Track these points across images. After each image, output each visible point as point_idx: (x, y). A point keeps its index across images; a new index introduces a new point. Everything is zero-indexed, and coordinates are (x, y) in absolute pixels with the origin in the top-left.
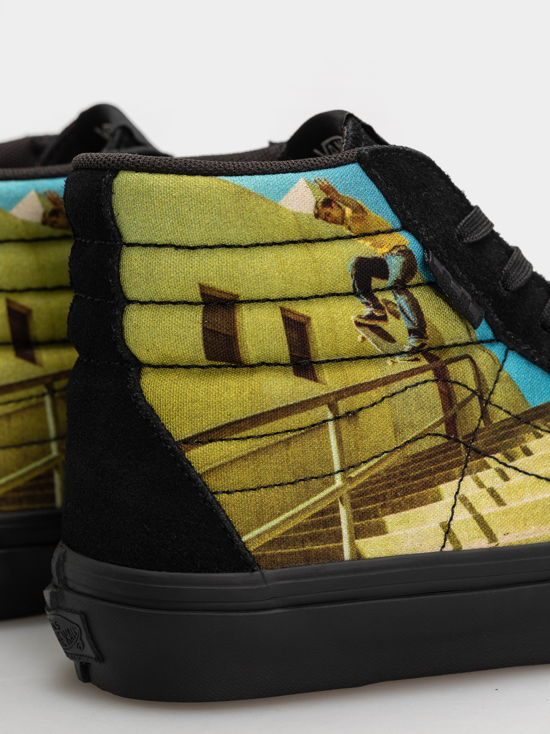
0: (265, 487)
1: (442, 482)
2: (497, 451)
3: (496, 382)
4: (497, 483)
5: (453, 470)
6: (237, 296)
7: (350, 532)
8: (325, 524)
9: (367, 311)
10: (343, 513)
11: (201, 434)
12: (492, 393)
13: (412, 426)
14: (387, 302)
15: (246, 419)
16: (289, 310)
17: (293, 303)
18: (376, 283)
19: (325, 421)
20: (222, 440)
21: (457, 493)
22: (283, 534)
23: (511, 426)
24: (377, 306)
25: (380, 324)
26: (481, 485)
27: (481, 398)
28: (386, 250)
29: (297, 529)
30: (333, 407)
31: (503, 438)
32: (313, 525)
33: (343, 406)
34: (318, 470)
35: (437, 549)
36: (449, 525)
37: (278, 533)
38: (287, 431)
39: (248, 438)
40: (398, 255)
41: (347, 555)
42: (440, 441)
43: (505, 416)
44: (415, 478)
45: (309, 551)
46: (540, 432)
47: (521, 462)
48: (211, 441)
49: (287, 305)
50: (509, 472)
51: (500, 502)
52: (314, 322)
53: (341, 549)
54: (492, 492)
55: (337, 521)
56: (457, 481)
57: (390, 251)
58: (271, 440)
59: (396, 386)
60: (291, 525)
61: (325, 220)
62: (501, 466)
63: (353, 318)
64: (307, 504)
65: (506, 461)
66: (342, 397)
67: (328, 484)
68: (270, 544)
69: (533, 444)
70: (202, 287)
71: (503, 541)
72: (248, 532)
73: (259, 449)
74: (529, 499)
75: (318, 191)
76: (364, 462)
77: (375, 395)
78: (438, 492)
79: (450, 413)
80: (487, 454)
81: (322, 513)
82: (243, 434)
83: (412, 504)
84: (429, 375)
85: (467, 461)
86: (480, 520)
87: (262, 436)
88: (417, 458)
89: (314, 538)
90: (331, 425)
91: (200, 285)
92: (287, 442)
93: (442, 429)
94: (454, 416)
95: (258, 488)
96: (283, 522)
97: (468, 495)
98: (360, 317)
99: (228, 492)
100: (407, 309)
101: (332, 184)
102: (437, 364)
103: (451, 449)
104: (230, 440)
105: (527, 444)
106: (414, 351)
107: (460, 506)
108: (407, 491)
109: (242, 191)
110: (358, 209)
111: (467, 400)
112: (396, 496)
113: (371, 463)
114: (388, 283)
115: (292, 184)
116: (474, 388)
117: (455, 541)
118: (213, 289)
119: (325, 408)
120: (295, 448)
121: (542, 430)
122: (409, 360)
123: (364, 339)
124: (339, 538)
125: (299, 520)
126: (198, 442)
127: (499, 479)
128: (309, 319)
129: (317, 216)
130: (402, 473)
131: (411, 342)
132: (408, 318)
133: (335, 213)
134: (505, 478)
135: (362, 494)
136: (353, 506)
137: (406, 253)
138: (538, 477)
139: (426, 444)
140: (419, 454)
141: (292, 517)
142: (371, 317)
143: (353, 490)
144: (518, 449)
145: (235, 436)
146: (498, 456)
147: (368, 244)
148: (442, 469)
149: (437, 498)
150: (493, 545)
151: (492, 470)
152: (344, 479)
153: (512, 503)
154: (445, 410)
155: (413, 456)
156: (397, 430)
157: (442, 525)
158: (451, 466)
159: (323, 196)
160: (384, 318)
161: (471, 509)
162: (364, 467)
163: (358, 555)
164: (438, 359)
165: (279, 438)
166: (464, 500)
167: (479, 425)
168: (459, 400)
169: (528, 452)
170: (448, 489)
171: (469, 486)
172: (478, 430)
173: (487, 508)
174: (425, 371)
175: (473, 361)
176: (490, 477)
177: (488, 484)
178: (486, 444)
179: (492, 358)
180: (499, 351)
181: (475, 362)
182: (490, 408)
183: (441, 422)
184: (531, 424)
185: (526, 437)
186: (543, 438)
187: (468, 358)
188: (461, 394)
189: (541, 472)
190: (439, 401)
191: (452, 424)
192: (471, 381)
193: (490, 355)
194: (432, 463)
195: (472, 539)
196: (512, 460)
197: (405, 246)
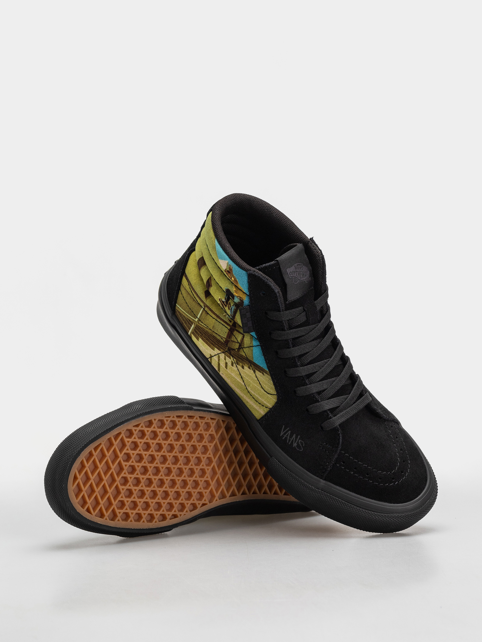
1: (216, 348)
3: (248, 347)
4: (229, 364)
5: (221, 349)
7: (192, 331)
8: (189, 323)
9: (224, 300)
10: (193, 326)
12: (245, 348)
19: (202, 307)
20: (187, 282)
21: (218, 354)
22: (182, 314)
23: (244, 358)
24: (227, 302)
25: (224, 306)
26: (225, 359)
27: (240, 345)
28: (236, 295)
29: (184, 317)
31: (240, 358)
32: (187, 320)
34: (195, 313)
35: (207, 356)
36: (212, 357)
37: (181, 312)
38: (195, 298)
39: (190, 289)
40: (239, 299)
41: (189, 333)
42: (222, 341)
43: (244, 355)
44: (211, 340)
45: (184, 323)
46: (251, 368)
47: (240, 367)
49: (212, 278)
50: (234, 365)
51: (226, 367)
52: (212, 288)
53: (189, 331)
54: (226, 363)
55: (191, 326)
56: (221, 352)
57: (238, 296)
58: (192, 296)
59: (219, 320)
60: (184, 314)
61: (226, 274)
62: (234, 362)
64: (189, 315)
65: (236, 363)
66: (207, 308)
67: (194, 318)
68: (179, 312)
69: (246, 368)
71: (221, 374)
72: (178, 304)
74: (233, 375)
75: (228, 267)
77: (213, 316)
78: (214, 348)
79: (228, 339)
80: (232, 356)
81: (190, 321)
83: (207, 343)
84: (229, 328)
85: (226, 352)
86: (219, 364)
87: (192, 293)
88: (214, 337)
89: (186, 323)
90: (202, 309)
92: (195, 301)
93: (225, 340)
94: (229, 341)
95: (185, 300)
96: (184, 312)
97: (221, 357)
98: (221, 299)
99: (181, 293)
100: (232, 310)
101: (233, 269)
102: (233, 327)
103: (224, 345)
105: (244, 366)
106: (232, 319)
107: (217, 357)
108: (207, 339)
110: (236, 281)
111: (235, 342)
112: (205, 338)
113: (205, 326)
114: (234, 301)
116: (239, 342)
117: (211, 361)
120: (195, 303)
121: (252, 368)
122: (228, 319)
124: (190, 329)
126: (186, 276)
127: (231, 363)
128: (211, 286)
129: (225, 271)
130: (209, 335)
131: (231, 317)
132: (231, 312)
133: (229, 276)
134: (232, 365)
135: (199, 328)
136: (196, 328)
137: (242, 301)
138: (240, 374)
139: (218, 338)
140: (215, 337)
142: (223, 302)
143: (198, 325)
144: (241, 364)
145: (190, 286)
146: (235, 359)
147: (234, 289)
148: (218, 346)
150: (218, 371)
151: (231, 360)
152: (198, 321)
153: (229, 371)
154: (227, 337)
157: (211, 355)
158: (221, 348)
159: (228, 270)
160: (226, 306)
161: (219, 360)
162: (203, 324)
163: (191, 336)
164: (235, 327)
166: (219, 357)
167: (236, 349)
168: (232, 339)
170: (217, 351)
171: (222, 356)
172: (234, 350)
173: (222, 365)
174: (229, 326)
175: (244, 337)
176: (229, 361)
177: (227, 361)
178: (234, 354)
179: (251, 342)
180: (255, 343)
181: (244, 338)
182: (241, 350)
183: (225, 338)
184: (250, 364)
185: (246, 364)
186: (250, 370)
187: (243, 335)
188: (233, 339)
189: (242, 375)
190: (226, 334)
191: (227, 342)
192: (239, 339)
193: (251, 341)
194: (217, 342)
195: (215, 365)
196: (238, 364)
197: (243, 299)
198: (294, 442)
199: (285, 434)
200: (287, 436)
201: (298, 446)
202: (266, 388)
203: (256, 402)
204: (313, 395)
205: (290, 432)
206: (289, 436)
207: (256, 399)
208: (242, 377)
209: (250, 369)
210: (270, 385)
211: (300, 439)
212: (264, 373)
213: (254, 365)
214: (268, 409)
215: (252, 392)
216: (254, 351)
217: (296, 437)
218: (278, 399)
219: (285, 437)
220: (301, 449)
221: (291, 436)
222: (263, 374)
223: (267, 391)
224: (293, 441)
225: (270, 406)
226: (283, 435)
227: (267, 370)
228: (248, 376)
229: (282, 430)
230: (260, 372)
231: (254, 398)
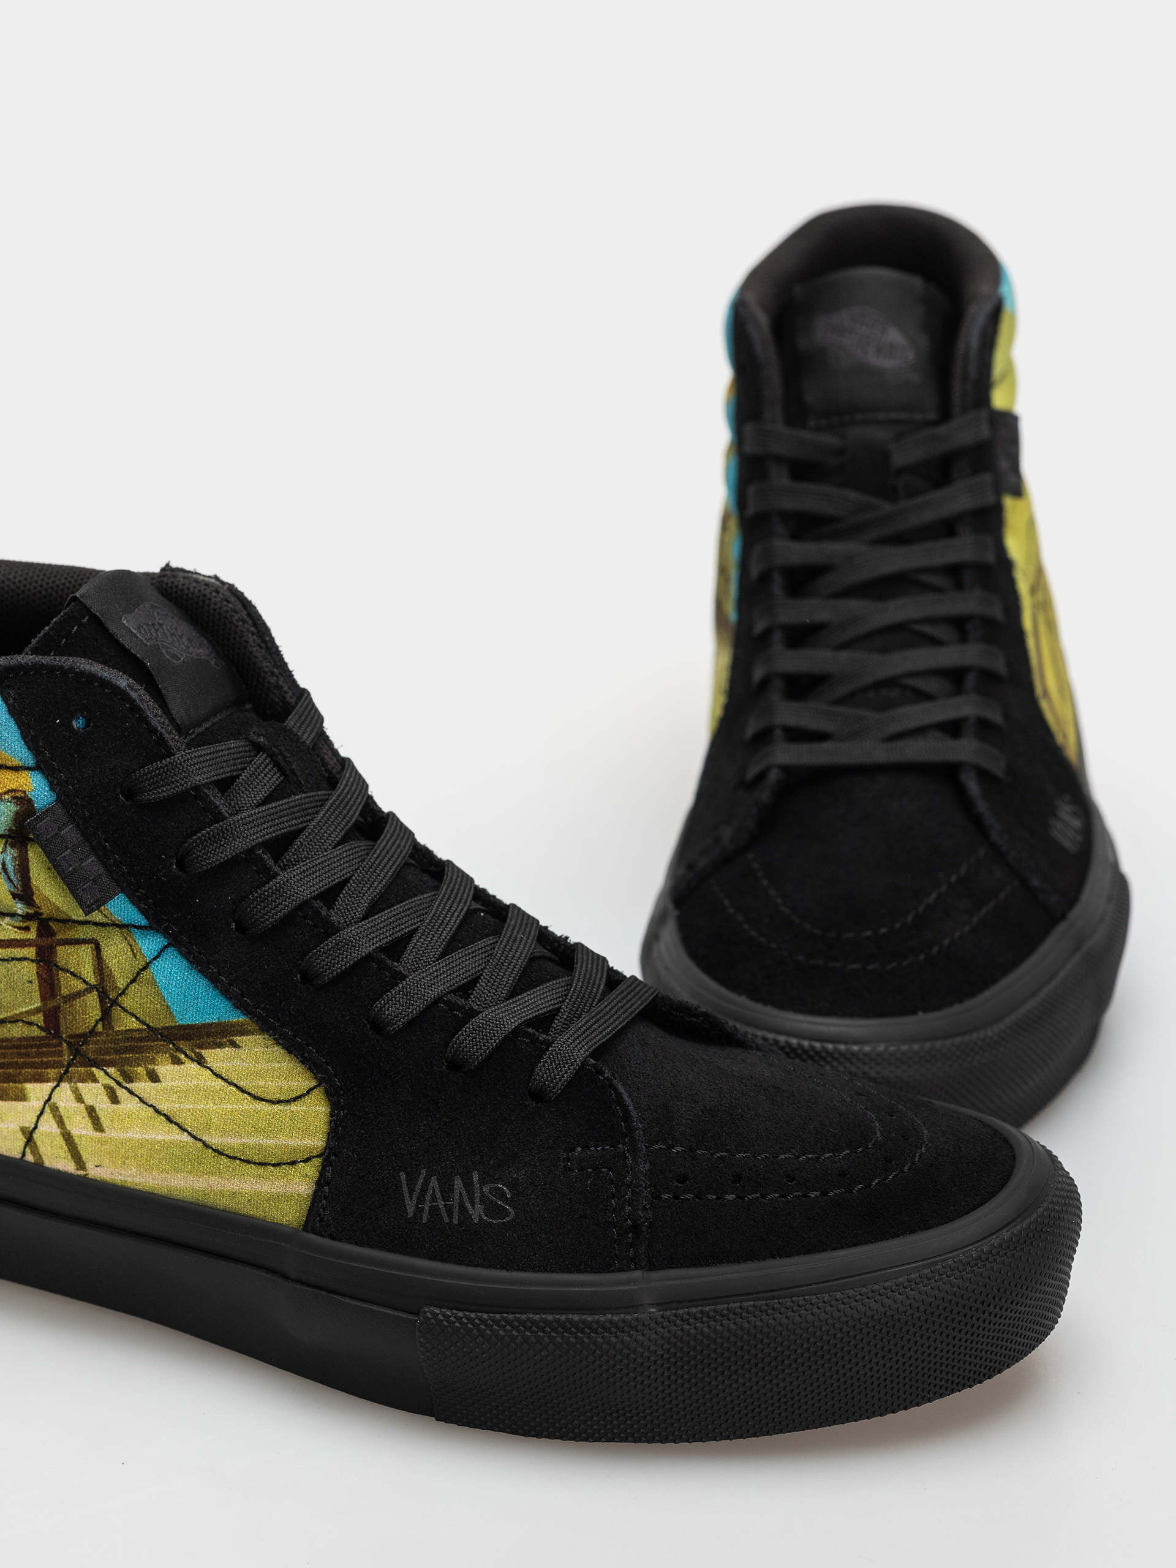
1: (30, 1081)
2: (111, 1064)
3: (133, 981)
4: (102, 1104)
5: (49, 1071)
12: (123, 993)
21: (48, 1100)
23: (141, 1040)
26: (79, 1099)
27: (103, 995)
31: (126, 1051)
35: (15, 1154)
36: (32, 1133)
40: (11, 802)
42: (36, 1032)
43: (134, 1024)
46: (183, 1056)
47: (142, 1086)
50: (121, 1093)
54: (91, 1111)
56: (51, 1085)
57: (2, 795)
62: (113, 1084)
65: (120, 1079)
69: (165, 1069)
71: (93, 1172)
74: (135, 1134)
78: (23, 1090)
79: (52, 1004)
80: (98, 1065)
84: (30, 952)
85: (69, 1065)
86: (68, 1138)
93: (39, 1018)
94: (57, 1009)
97: (61, 1105)
100: (10, 868)
102: (47, 941)
103: (47, 1045)
105: (156, 1067)
106: (27, 917)
107: (48, 1116)
111: (79, 994)
116: (93, 981)
117: (35, 1151)
121: (186, 1055)
122: (15, 927)
127: (106, 1099)
131: (20, 908)
132: (11, 879)
134: (114, 1099)
137: (23, 801)
138: (157, 1111)
139: (17, 1031)
144: (140, 1070)
146: (111, 1070)
148: (32, 1065)
149: (22, 1097)
150: (81, 1173)
151: (100, 1085)
153: (112, 1133)
154: (43, 998)
157: (23, 1130)
158: (47, 1065)
161: (61, 1122)
164: (52, 934)
166: (55, 1110)
167: (95, 1026)
168: (65, 991)
169: (154, 1077)
170: (37, 1092)
171: (64, 1096)
172: (93, 1032)
173: (80, 1127)
174: (26, 946)
175: (98, 949)
176: (94, 1092)
177: (89, 1100)
178: (99, 1051)
179: (132, 950)
180: (149, 944)
181: (100, 950)
182: (116, 1010)
183: (37, 1011)
184: (174, 1045)
185: (159, 1058)
186: (182, 1066)
187: (92, 943)
188: (68, 985)
189: (164, 1107)
190: (36, 985)
191: (52, 1017)
192: (88, 972)
193: (131, 946)
194: (20, 1055)
195: (57, 1159)
196: (131, 1081)
197: (24, 792)
198: (468, 1205)
199: (421, 1200)
200: (434, 1199)
201: (492, 1210)
202: (269, 1086)
203: (261, 1170)
204: (444, 1002)
205: (434, 1182)
206: (438, 1195)
207: (256, 1159)
208: (169, 1119)
209: (179, 1062)
210: (277, 1065)
211: (482, 1182)
212: (238, 1039)
213: (186, 1038)
214: (317, 1162)
215: (230, 1142)
216: (160, 979)
217: (468, 1184)
218: (332, 1096)
219: (427, 1208)
220: (508, 1214)
221: (447, 1191)
222: (234, 1044)
223: (277, 1096)
224: (462, 1205)
225: (317, 1142)
226: (417, 1208)
227: (242, 1019)
228: (185, 1094)
229: (406, 1194)
230: (220, 1046)
231: (248, 1162)
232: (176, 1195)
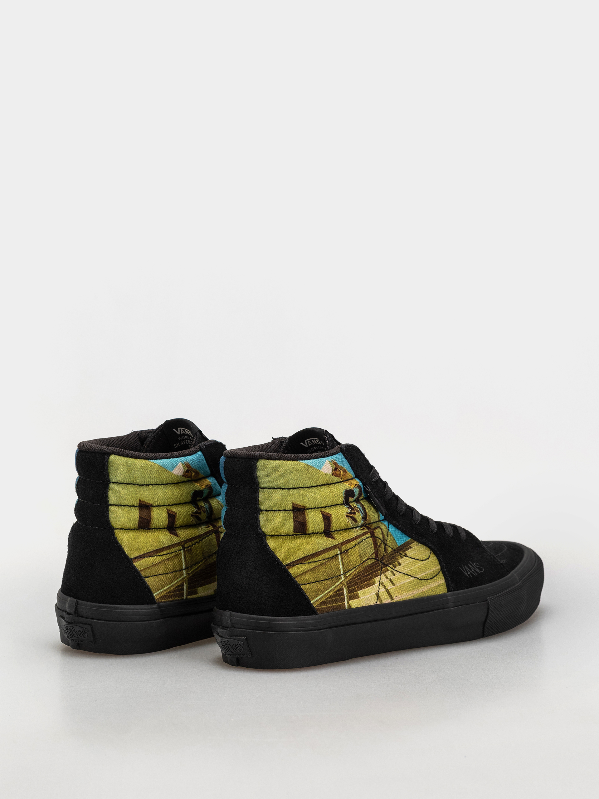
0: (318, 582)
1: (375, 577)
2: (390, 564)
3: (387, 536)
4: (392, 577)
6: (305, 507)
7: (347, 598)
8: (339, 595)
9: (349, 511)
10: (345, 590)
11: (294, 562)
12: (387, 541)
13: (365, 555)
14: (355, 507)
15: (310, 555)
16: (323, 512)
17: (324, 508)
18: (351, 499)
19: (337, 555)
20: (301, 564)
21: (380, 581)
22: (325, 600)
23: (394, 554)
24: (352, 509)
25: (354, 515)
26: (387, 578)
27: (384, 543)
28: (353, 486)
29: (330, 597)
30: (340, 549)
31: (392, 559)
32: (336, 596)
33: (343, 548)
34: (336, 574)
35: (375, 603)
36: (378, 594)
38: (325, 559)
39: (311, 562)
40: (357, 488)
41: (346, 607)
42: (373, 561)
43: (391, 550)
44: (367, 576)
45: (333, 606)
46: (402, 556)
47: (398, 568)
48: (297, 564)
49: (323, 509)
50: (395, 572)
51: (394, 584)
52: (333, 516)
53: (344, 604)
54: (390, 580)
55: (343, 594)
56: (379, 576)
57: (355, 487)
58: (319, 563)
59: (360, 540)
60: (328, 596)
61: (335, 476)
62: (392, 570)
63: (345, 513)
64: (333, 587)
65: (393, 568)
66: (343, 545)
67: (339, 579)
68: (321, 604)
69: (401, 561)
70: (293, 504)
71: (396, 599)
72: (313, 599)
73: (315, 566)
74: (402, 583)
75: (333, 465)
76: (350, 570)
77: (353, 543)
78: (374, 581)
80: (387, 565)
81: (338, 591)
82: (309, 561)
83: (367, 586)
84: (369, 535)
85: (382, 568)
86: (388, 591)
87: (316, 562)
88: (367, 568)
89: (336, 601)
90: (339, 556)
91: (293, 503)
92: (325, 563)
93: (374, 556)
94: (377, 551)
95: (316, 582)
96: (325, 595)
97: (383, 582)
98: (347, 513)
99: (304, 584)
100: (361, 509)
102: (370, 530)
103: (377, 564)
104: (304, 564)
105: (399, 561)
106: (362, 525)
107: (381, 586)
108: (365, 581)
109: (308, 466)
110: (345, 471)
111: (381, 544)
112: (362, 583)
113: (353, 570)
114: (354, 499)
115: (324, 462)
116: (382, 539)
117: (381, 600)
118: (297, 505)
119: (338, 549)
120: (328, 566)
122: (362, 529)
123: (348, 521)
124: (344, 601)
125: (330, 594)
126: (292, 565)
127: (392, 575)
128: (331, 515)
129: (332, 474)
130: (363, 574)
131: (362, 522)
132: (362, 513)
133: (338, 473)
134: (394, 575)
135: (351, 583)
136: (348, 587)
137: (359, 487)
138: (404, 574)
139: (370, 562)
140: (368, 566)
141: (328, 593)
142: (350, 513)
143: (347, 581)
144: (396, 563)
145: (306, 562)
146: (391, 566)
147: (347, 484)
148: (375, 572)
149: (374, 584)
150: (392, 601)
151: (390, 571)
152: (344, 577)
153: (397, 585)
154: (375, 549)
155: (366, 567)
156: (361, 557)
157: (376, 594)
158: (377, 570)
159: (334, 467)
160: (354, 513)
161: (385, 587)
162: (351, 572)
163: (350, 606)
164: (370, 528)
165: (322, 562)
166: (382, 583)
167: (384, 554)
168: (378, 544)
169: (400, 564)
170: (377, 579)
171: (383, 578)
172: (384, 556)
173: (389, 586)
174: (368, 533)
175: (381, 528)
176: (389, 574)
177: (389, 577)
178: (387, 561)
179: (386, 527)
180: (387, 524)
182: (387, 547)
183: (373, 553)
184: (399, 553)
185: (398, 558)
186: (404, 558)
187: (379, 527)
188: (379, 542)
189: (405, 572)
190: (373, 545)
191: (377, 555)
194: (372, 569)
195: (386, 600)
196: (395, 567)
197: (358, 484)
200: (469, 571)
201: (480, 569)
205: (465, 566)
207: (429, 578)
208: (407, 575)
212: (411, 545)
213: (401, 549)
214: (441, 573)
215: (423, 575)
219: (470, 574)
220: (483, 570)
221: (469, 568)
222: (411, 547)
223: (425, 558)
224: (474, 570)
226: (468, 574)
227: (410, 539)
228: (408, 565)
229: (464, 572)
230: (408, 549)
231: (428, 579)
232: (416, 597)
